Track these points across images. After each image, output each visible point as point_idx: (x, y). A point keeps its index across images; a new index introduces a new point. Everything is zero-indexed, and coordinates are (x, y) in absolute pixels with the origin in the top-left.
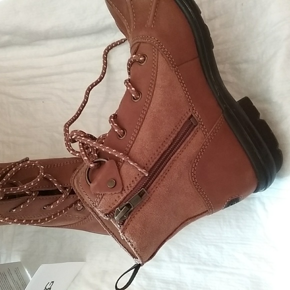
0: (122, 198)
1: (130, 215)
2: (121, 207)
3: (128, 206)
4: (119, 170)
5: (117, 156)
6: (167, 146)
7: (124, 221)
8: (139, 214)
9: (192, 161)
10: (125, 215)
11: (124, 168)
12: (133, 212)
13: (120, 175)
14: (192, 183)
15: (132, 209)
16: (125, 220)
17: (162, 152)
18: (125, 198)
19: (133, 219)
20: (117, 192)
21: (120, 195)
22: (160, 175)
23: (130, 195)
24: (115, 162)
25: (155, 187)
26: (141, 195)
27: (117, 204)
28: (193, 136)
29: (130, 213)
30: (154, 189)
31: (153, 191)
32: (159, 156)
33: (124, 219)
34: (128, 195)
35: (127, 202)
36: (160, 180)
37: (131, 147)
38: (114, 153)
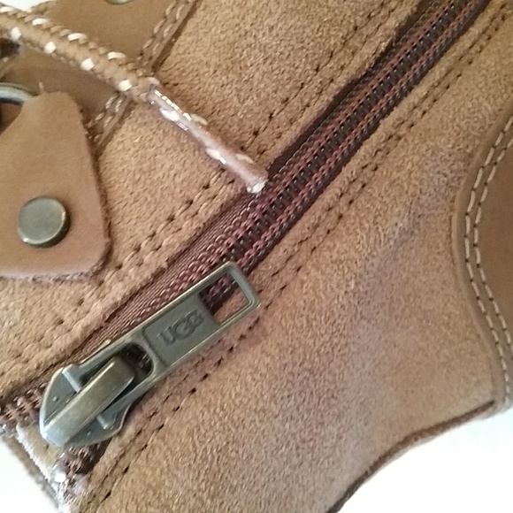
0: (97, 309)
1: (138, 417)
2: (86, 365)
3: (132, 357)
4: (97, 153)
5: (88, 64)
6: (368, 53)
7: (98, 451)
8: (193, 410)
9: (471, 155)
10: (103, 413)
11: (126, 147)
12: (156, 401)
13: (99, 180)
14: (459, 271)
15: (153, 377)
16: (105, 444)
17: (342, 81)
18: (117, 311)
19: (153, 440)
20: (71, 273)
21: (88, 291)
22: (320, 204)
23: (150, 294)
24: (74, 109)
25: (291, 266)
26: (214, 299)
27: (61, 342)
28: (487, 35)
29: (136, 405)
30: (286, 276)
31: (278, 285)
32: (327, 98)
33: (98, 441)
34: (133, 295)
35: (127, 339)
36: (321, 231)
37: (177, 34)
38: (71, 51)
